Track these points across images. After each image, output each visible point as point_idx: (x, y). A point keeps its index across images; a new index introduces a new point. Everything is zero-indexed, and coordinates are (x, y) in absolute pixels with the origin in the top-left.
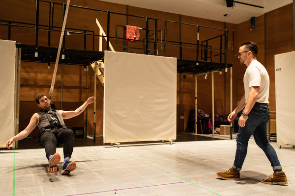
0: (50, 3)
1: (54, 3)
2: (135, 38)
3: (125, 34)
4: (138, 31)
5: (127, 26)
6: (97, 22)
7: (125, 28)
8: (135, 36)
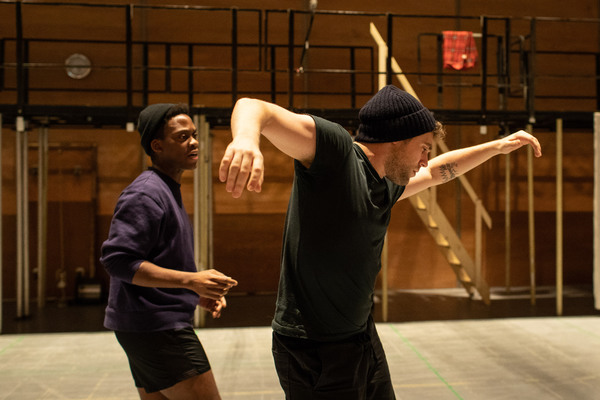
0: (260, 11)
1: (267, 11)
2: (465, 61)
3: (440, 51)
4: (473, 42)
5: (446, 34)
6: (374, 31)
7: (440, 39)
8: (464, 57)
